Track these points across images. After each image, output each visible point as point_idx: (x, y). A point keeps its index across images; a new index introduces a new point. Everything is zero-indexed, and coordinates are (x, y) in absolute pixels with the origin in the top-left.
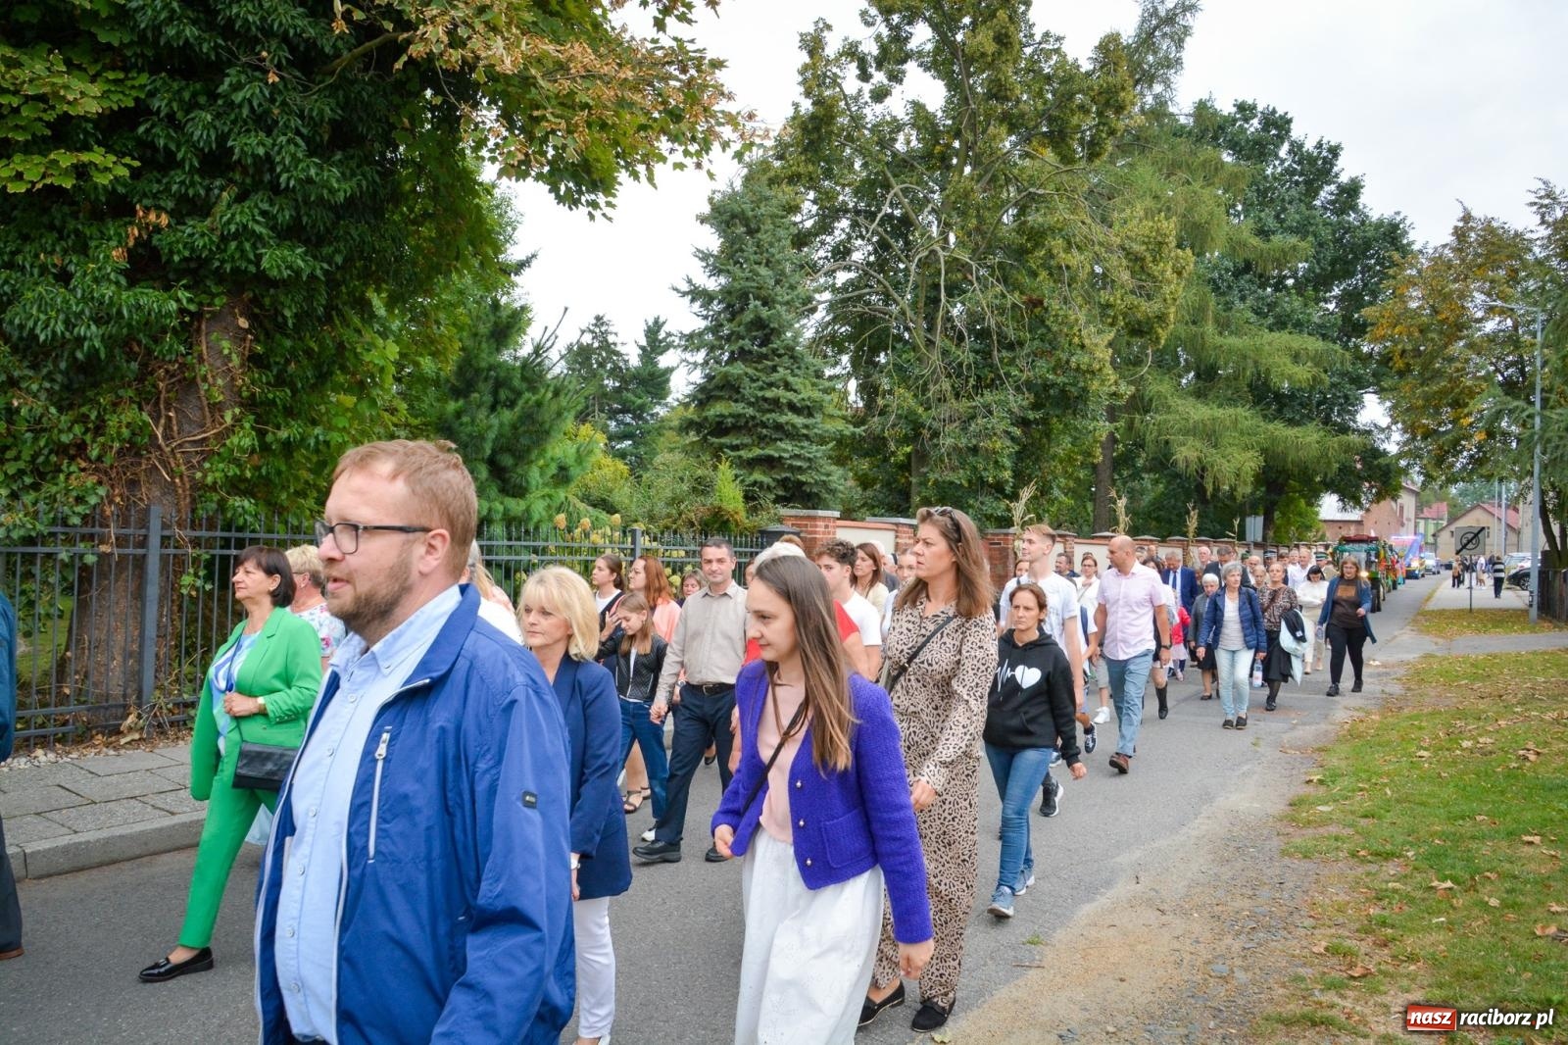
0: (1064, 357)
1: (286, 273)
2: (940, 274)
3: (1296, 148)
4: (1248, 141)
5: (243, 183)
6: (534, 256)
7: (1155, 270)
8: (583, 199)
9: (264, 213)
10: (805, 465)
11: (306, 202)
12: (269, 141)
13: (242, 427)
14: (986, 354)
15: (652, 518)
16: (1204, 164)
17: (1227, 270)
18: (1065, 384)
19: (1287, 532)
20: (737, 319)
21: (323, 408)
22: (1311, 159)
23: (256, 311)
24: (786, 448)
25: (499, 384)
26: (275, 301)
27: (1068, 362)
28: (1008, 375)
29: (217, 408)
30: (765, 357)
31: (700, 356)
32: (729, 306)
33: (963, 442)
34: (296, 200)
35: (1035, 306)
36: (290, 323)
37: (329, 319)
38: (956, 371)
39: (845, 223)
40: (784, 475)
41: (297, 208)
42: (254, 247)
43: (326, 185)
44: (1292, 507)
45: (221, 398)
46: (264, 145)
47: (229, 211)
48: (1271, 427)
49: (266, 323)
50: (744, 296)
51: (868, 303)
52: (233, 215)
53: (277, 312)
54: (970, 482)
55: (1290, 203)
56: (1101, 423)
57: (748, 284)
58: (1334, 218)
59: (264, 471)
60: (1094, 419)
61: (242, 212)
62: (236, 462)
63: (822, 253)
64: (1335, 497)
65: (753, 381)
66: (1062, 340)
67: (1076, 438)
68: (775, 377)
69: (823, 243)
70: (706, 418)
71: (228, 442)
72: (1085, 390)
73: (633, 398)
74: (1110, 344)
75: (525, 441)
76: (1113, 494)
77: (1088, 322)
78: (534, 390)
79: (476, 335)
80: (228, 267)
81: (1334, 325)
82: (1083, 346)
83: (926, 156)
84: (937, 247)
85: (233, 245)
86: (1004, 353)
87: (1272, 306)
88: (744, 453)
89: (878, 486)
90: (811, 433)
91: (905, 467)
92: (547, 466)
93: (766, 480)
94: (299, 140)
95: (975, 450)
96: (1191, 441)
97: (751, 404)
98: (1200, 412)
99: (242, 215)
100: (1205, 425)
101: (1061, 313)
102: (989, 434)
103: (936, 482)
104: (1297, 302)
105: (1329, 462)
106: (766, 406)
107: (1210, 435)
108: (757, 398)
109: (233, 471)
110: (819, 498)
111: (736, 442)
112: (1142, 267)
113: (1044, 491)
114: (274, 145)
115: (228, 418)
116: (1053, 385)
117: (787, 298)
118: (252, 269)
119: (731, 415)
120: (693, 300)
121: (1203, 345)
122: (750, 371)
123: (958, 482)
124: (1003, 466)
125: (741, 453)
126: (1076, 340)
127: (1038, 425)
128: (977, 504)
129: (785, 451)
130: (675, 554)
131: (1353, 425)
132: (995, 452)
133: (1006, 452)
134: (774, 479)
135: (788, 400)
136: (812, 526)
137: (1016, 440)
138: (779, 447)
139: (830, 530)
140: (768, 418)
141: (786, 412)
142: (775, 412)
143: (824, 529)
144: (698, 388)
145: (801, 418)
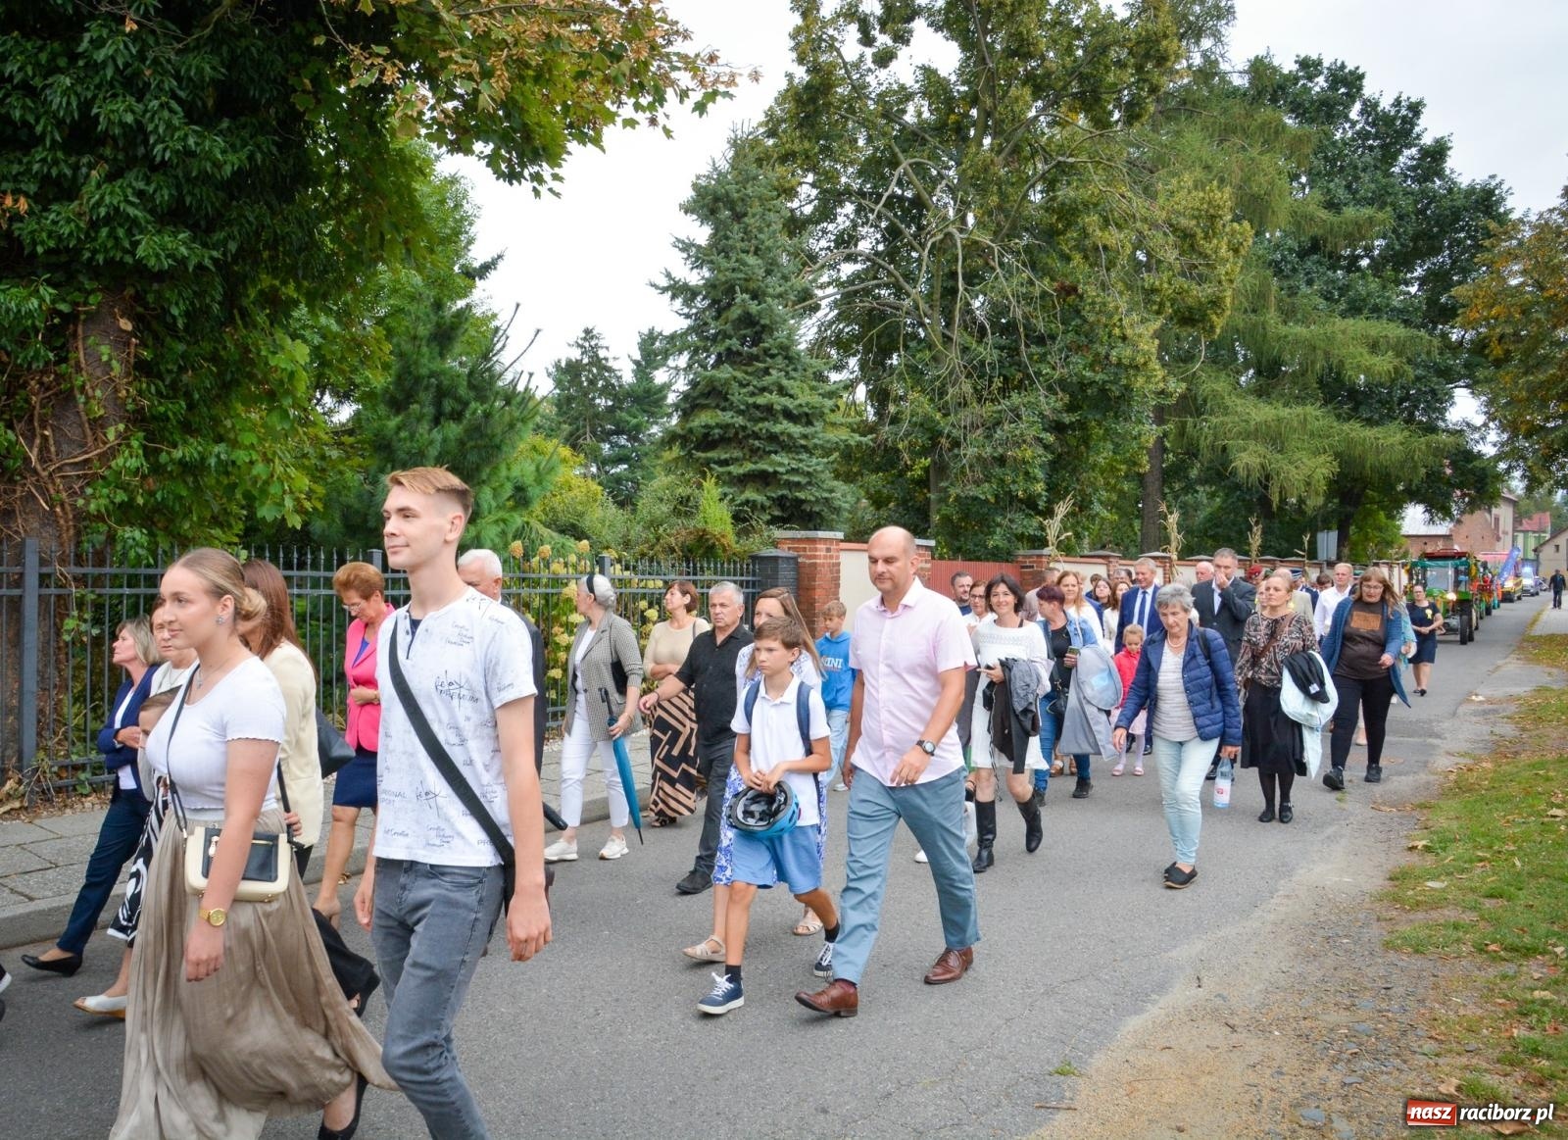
0: (1103, 351)
1: (166, 263)
2: (957, 260)
3: (1370, 107)
4: (1312, 102)
5: (115, 159)
6: (500, 257)
7: (1208, 247)
8: (526, 173)
9: (140, 194)
10: (803, 480)
11: (188, 180)
12: (139, 108)
13: (129, 446)
14: (1014, 351)
15: (627, 544)
16: (1262, 127)
17: (1291, 250)
18: (1104, 382)
19: (1365, 549)
20: (724, 316)
21: (228, 423)
22: (1386, 120)
23: (140, 309)
24: (781, 462)
25: (442, 393)
26: (159, 295)
27: (1107, 357)
28: (1038, 374)
29: (98, 424)
30: (757, 358)
31: (683, 360)
32: (714, 302)
33: (988, 452)
34: (176, 177)
35: (1068, 294)
36: (180, 324)
37: (231, 320)
38: (977, 370)
39: (849, 208)
40: (780, 493)
41: (178, 187)
42: (129, 233)
43: (208, 156)
44: (1370, 521)
45: (102, 412)
46: (133, 112)
47: (99, 192)
48: (1346, 427)
49: (151, 323)
50: (730, 291)
51: (878, 297)
52: (102, 198)
53: (166, 311)
54: (997, 497)
55: (1364, 170)
56: (1147, 427)
57: (735, 275)
58: (1415, 187)
59: (159, 496)
60: (1140, 422)
61: (111, 193)
62: (125, 487)
63: (823, 243)
64: (1420, 508)
65: (742, 385)
66: (1101, 332)
67: (1117, 445)
68: (767, 380)
69: (825, 232)
70: (691, 431)
71: (113, 464)
72: (1128, 388)
73: (629, 418)
74: (1157, 335)
75: (472, 457)
76: (1163, 508)
77: (1130, 311)
78: (482, 399)
79: (415, 338)
80: (100, 258)
81: (1417, 309)
82: (1124, 338)
83: (939, 128)
84: (952, 229)
85: (104, 231)
86: (1034, 349)
87: (1343, 290)
88: (735, 469)
89: (892, 505)
90: (810, 444)
91: (923, 483)
92: (502, 486)
93: (759, 498)
94: (174, 105)
95: (1001, 461)
96: (1252, 445)
97: (741, 412)
98: (1263, 412)
99: (113, 196)
100: (1268, 427)
101: (1099, 300)
102: (1018, 441)
103: (958, 499)
104: (1374, 285)
105: (1415, 467)
106: (759, 414)
107: (1274, 437)
108: (748, 406)
109: (121, 497)
110: (822, 518)
111: (724, 456)
112: (1192, 246)
113: (1083, 505)
114: (146, 111)
115: (111, 434)
116: (1092, 383)
117: (779, 290)
118: (128, 259)
119: (718, 425)
120: (673, 297)
121: (1265, 336)
122: (739, 375)
123: (983, 497)
124: (1035, 478)
125: (731, 468)
126: (1117, 331)
127: (1074, 430)
128: (1005, 522)
129: (781, 464)
130: (651, 584)
131: (1441, 424)
132: (1025, 462)
133: (1038, 461)
134: (768, 498)
135: (782, 406)
136: (811, 549)
137: (1049, 448)
138: (774, 461)
139: (832, 553)
140: (761, 427)
141: (781, 420)
142: (768, 421)
143: (825, 553)
144: (681, 397)
145: (798, 427)
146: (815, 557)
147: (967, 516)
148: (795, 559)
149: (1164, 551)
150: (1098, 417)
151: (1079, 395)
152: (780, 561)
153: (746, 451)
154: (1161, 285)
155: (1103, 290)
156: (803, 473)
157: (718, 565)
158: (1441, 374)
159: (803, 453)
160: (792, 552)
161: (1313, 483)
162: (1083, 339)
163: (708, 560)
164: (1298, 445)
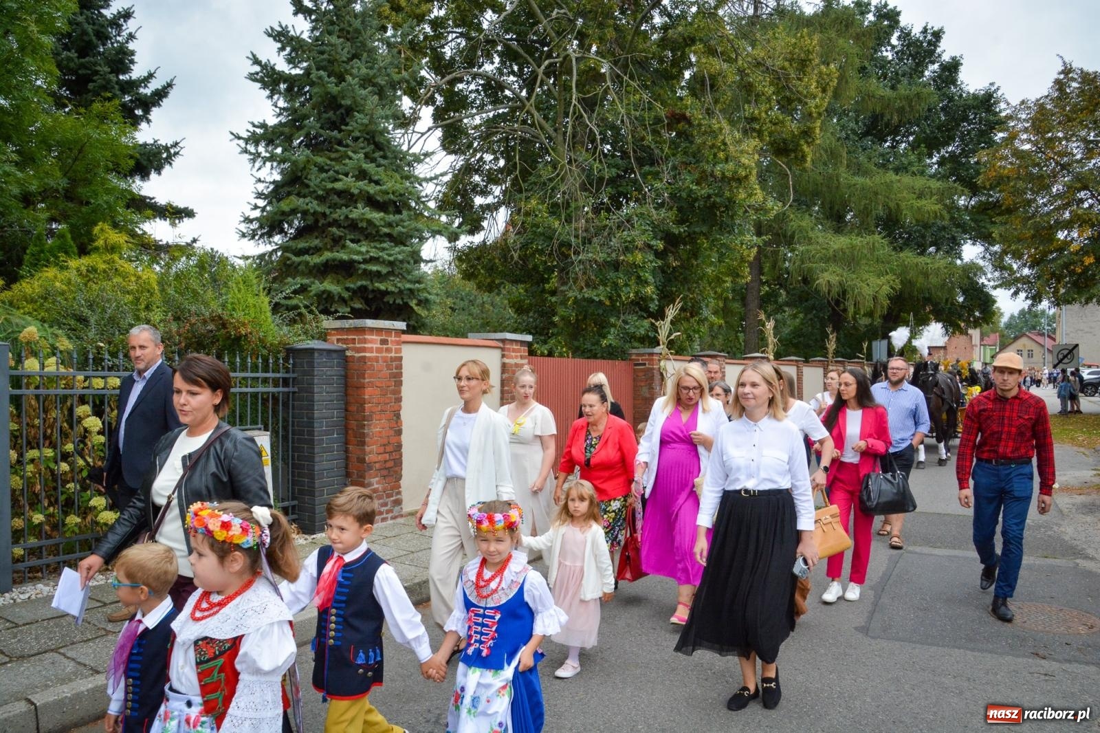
0: (708, 168)
3: (905, 35)
7: (799, 85)
10: (384, 270)
18: (709, 196)
22: (917, 43)
24: (356, 251)
27: (712, 175)
30: (337, 142)
33: (601, 257)
35: (678, 122)
40: (359, 283)
48: (901, 255)
54: (610, 298)
56: (748, 237)
60: (741, 233)
65: (322, 169)
66: (706, 152)
68: (348, 164)
72: (731, 201)
76: (763, 317)
86: (647, 168)
88: (316, 260)
93: (336, 289)
95: (616, 266)
96: (833, 267)
97: (318, 198)
98: (840, 242)
100: (844, 253)
101: (704, 122)
102: (629, 248)
103: (576, 301)
104: (914, 155)
107: (849, 260)
113: (691, 311)
116: (699, 196)
117: (364, 71)
122: (319, 160)
123: (597, 299)
124: (646, 283)
125: (307, 258)
126: (721, 155)
127: (685, 244)
129: (359, 253)
130: (98, 383)
131: (959, 262)
132: (635, 265)
133: (650, 266)
134: (347, 289)
135: (361, 191)
136: (361, 341)
137: (659, 255)
138: (352, 249)
139: (390, 346)
140: (339, 214)
141: (359, 205)
142: (347, 207)
143: (379, 346)
144: (272, 187)
145: (382, 214)
146: (364, 350)
147: (585, 318)
148: (343, 351)
149: (762, 352)
150: (705, 229)
151: (685, 207)
152: (316, 355)
153: (326, 240)
154: (760, 114)
155: (709, 114)
156: (383, 262)
157: (243, 360)
158: (958, 226)
159: (385, 242)
160: (340, 344)
161: (880, 297)
162: (691, 159)
163: (233, 354)
164: (867, 268)
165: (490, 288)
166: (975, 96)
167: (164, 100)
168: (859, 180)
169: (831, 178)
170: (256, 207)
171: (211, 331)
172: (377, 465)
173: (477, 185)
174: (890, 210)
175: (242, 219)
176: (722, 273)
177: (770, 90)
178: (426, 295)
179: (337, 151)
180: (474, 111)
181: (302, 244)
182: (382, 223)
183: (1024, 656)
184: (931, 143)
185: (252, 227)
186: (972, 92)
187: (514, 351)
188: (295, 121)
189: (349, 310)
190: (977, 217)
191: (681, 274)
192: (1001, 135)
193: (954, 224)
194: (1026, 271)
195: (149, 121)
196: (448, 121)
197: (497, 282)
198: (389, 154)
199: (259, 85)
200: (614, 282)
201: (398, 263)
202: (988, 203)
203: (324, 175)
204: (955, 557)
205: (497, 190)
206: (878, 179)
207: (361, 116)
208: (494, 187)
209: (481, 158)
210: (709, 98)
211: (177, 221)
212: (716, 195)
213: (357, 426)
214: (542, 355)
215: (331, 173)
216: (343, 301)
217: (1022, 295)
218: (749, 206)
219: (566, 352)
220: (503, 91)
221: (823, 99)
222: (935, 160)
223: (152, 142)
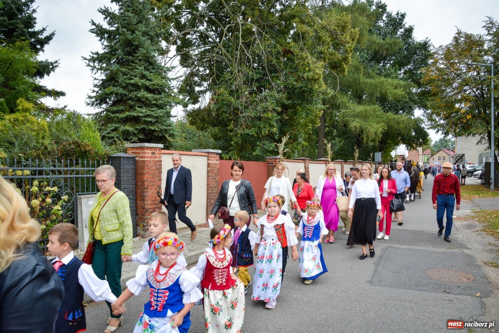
0: (301, 75)
3: (389, 16)
7: (342, 37)
10: (153, 120)
18: (302, 87)
22: (394, 19)
24: (140, 112)
27: (303, 78)
33: (253, 115)
35: (288, 53)
40: (142, 126)
48: (387, 114)
54: (257, 133)
56: (319, 106)
60: (316, 104)
65: (124, 74)
66: (300, 67)
67: (308, 114)
68: (136, 72)
72: (311, 89)
76: (326, 142)
77: (312, 58)
90: (158, 103)
95: (259, 119)
96: (357, 120)
97: (123, 87)
98: (360, 108)
100: (362, 113)
101: (299, 54)
102: (265, 111)
103: (241, 135)
107: (364, 116)
113: (293, 139)
116: (297, 87)
117: (144, 29)
121: (359, 84)
122: (123, 69)
123: (251, 134)
124: (273, 126)
125: (118, 115)
126: (307, 69)
127: (291, 109)
128: (261, 145)
129: (142, 112)
130: (19, 173)
131: (413, 117)
132: (269, 119)
133: (275, 119)
134: (136, 129)
135: (143, 84)
136: (142, 153)
137: (279, 113)
138: (138, 111)
139: (156, 155)
140: (133, 95)
141: (142, 91)
142: (136, 91)
143: (151, 155)
144: (101, 82)
145: (152, 95)
146: (144, 157)
147: (246, 142)
148: (135, 158)
149: (326, 158)
150: (299, 102)
151: (291, 92)
152: (122, 159)
153: (127, 107)
154: (324, 50)
155: (301, 50)
156: (153, 117)
157: (88, 162)
158: (412, 101)
159: (154, 107)
160: (133, 155)
161: (378, 133)
162: (294, 70)
163: (83, 159)
164: (372, 120)
165: (203, 129)
166: (420, 44)
167: (50, 41)
168: (369, 80)
169: (356, 79)
170: (94, 91)
171: (73, 149)
172: (150, 210)
173: (196, 82)
174: (382, 94)
175: (87, 97)
176: (307, 122)
177: (329, 40)
178: (172, 132)
179: (132, 66)
180: (195, 48)
181: (115, 109)
182: (153, 99)
183: (440, 292)
184: (400, 64)
185: (92, 100)
186: (418, 41)
187: (213, 157)
188: (112, 51)
189: (137, 139)
190: (421, 97)
191: (289, 122)
192: (431, 61)
193: (411, 100)
194: (442, 122)
195: (43, 51)
196: (183, 52)
197: (206, 126)
198: (155, 67)
199: (95, 35)
200: (259, 126)
201: (160, 117)
202: (425, 91)
203: (125, 77)
204: (410, 249)
205: (205, 84)
206: (377, 80)
207: (143, 49)
208: (204, 83)
209: (198, 69)
210: (301, 43)
211: (57, 98)
212: (305, 87)
213: (141, 192)
214: (226, 159)
215: (129, 75)
216: (134, 134)
217: (440, 132)
218: (319, 92)
219: (237, 158)
220: (208, 39)
221: (352, 44)
222: (402, 72)
223: (45, 61)
